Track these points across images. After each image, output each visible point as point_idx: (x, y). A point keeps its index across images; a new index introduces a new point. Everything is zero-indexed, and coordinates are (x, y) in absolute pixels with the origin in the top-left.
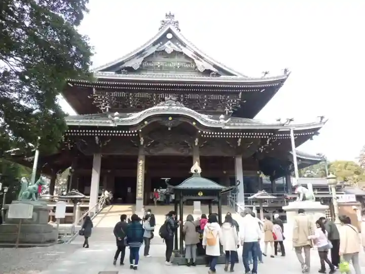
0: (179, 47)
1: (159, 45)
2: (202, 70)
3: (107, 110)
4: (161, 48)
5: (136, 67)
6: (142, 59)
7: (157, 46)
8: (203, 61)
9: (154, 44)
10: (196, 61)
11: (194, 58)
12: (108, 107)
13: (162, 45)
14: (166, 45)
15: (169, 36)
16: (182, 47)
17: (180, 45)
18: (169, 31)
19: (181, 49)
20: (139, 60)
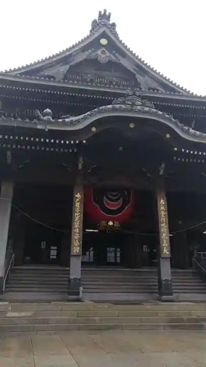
0: (116, 57)
1: (90, 51)
4: (93, 56)
5: (59, 77)
6: (67, 67)
7: (87, 53)
8: (146, 76)
9: (83, 50)
10: (138, 76)
11: (135, 73)
13: (93, 51)
14: (99, 52)
16: (120, 57)
17: (117, 55)
18: (104, 35)
19: (119, 60)
20: (64, 69)
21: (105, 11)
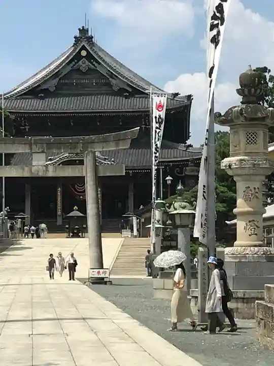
0: (94, 65)
1: (74, 63)
2: (116, 89)
3: (27, 130)
4: (76, 67)
5: (52, 89)
6: (58, 79)
7: (72, 65)
9: (69, 63)
10: (110, 79)
11: (109, 77)
12: (27, 127)
13: (77, 62)
14: (80, 62)
15: (84, 53)
16: (96, 65)
17: (94, 63)
18: (84, 48)
19: (96, 67)
20: (55, 82)
21: (83, 27)
